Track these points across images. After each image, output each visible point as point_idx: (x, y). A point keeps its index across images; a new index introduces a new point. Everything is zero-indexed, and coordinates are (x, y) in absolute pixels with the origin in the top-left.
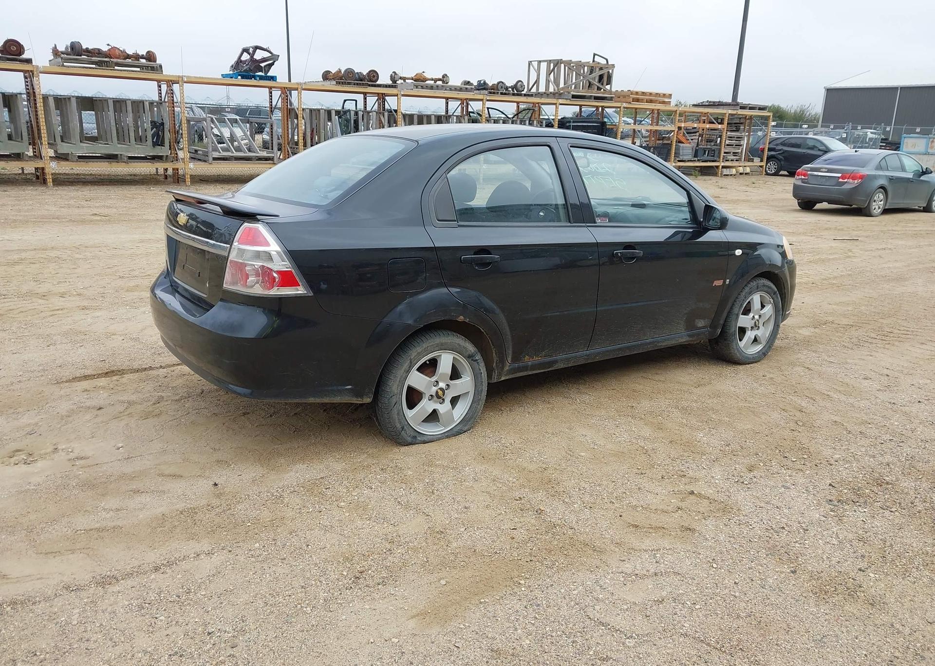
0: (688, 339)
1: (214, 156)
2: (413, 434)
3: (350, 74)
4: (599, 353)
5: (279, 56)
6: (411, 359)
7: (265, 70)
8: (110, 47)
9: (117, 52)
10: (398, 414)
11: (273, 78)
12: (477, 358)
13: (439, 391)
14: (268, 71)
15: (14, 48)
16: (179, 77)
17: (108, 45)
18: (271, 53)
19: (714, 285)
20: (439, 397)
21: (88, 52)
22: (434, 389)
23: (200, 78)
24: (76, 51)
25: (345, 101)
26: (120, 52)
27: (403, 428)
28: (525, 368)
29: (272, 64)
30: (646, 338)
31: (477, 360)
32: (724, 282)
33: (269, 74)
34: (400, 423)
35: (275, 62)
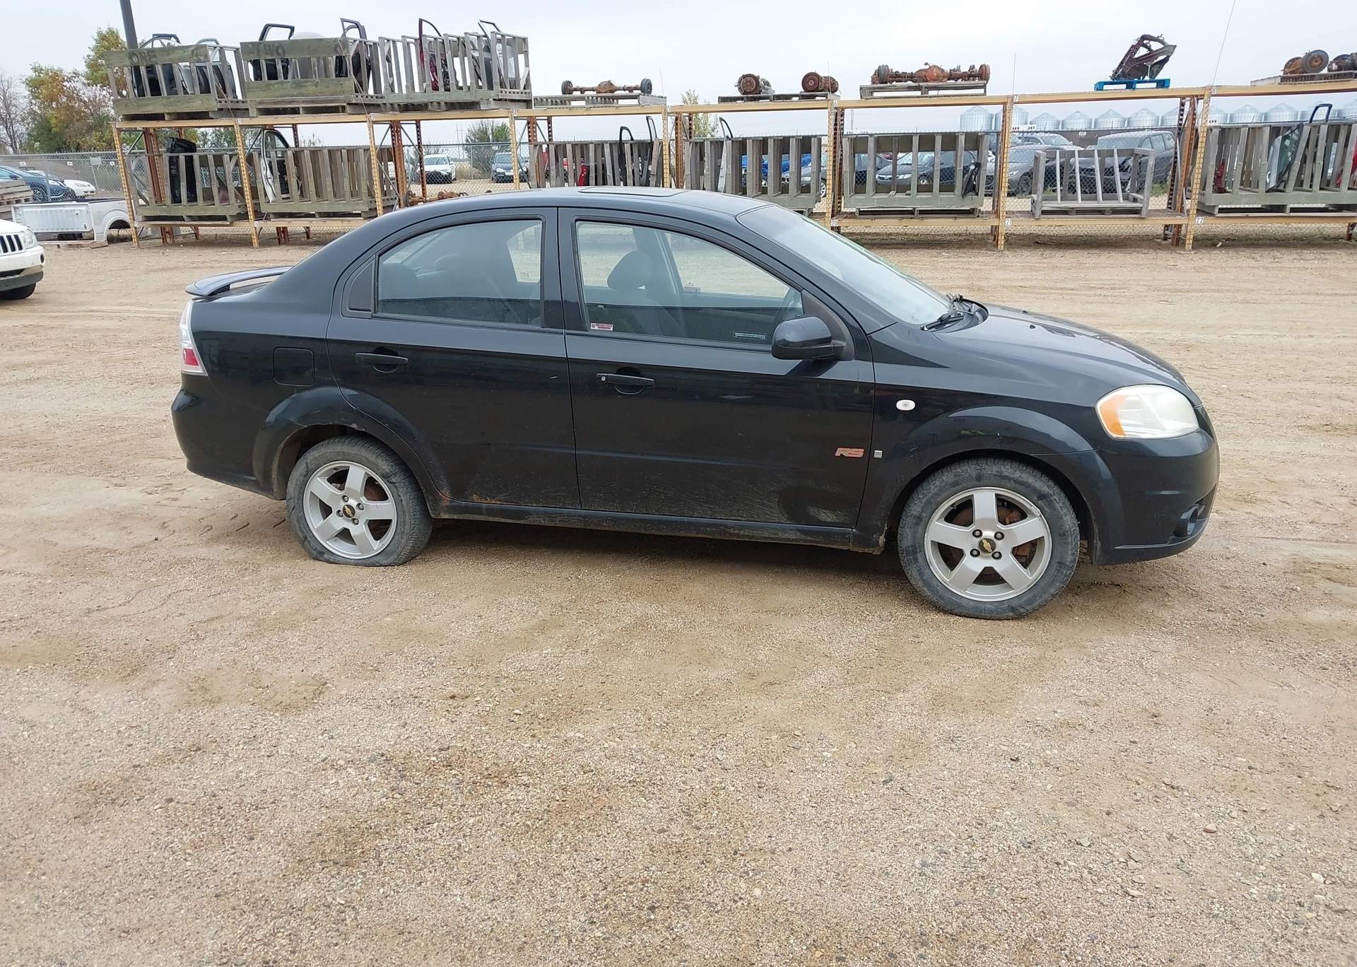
0: (799, 536)
1: (1044, 209)
2: (319, 549)
3: (1316, 61)
4: (606, 519)
5: (1175, 46)
6: (307, 463)
7: (1152, 72)
8: (928, 67)
9: (935, 73)
10: (298, 521)
11: (1163, 84)
12: (393, 480)
13: (346, 507)
14: (1158, 72)
15: (811, 83)
16: (1008, 97)
17: (926, 64)
18: (1162, 42)
19: (838, 454)
20: (349, 514)
21: (898, 77)
22: (343, 504)
23: (1039, 95)
24: (884, 78)
25: (1317, 108)
26: (940, 72)
27: (306, 538)
28: (478, 511)
29: (1166, 60)
30: (696, 515)
31: (394, 483)
32: (868, 453)
33: (1159, 77)
34: (303, 532)
35: (1168, 57)
